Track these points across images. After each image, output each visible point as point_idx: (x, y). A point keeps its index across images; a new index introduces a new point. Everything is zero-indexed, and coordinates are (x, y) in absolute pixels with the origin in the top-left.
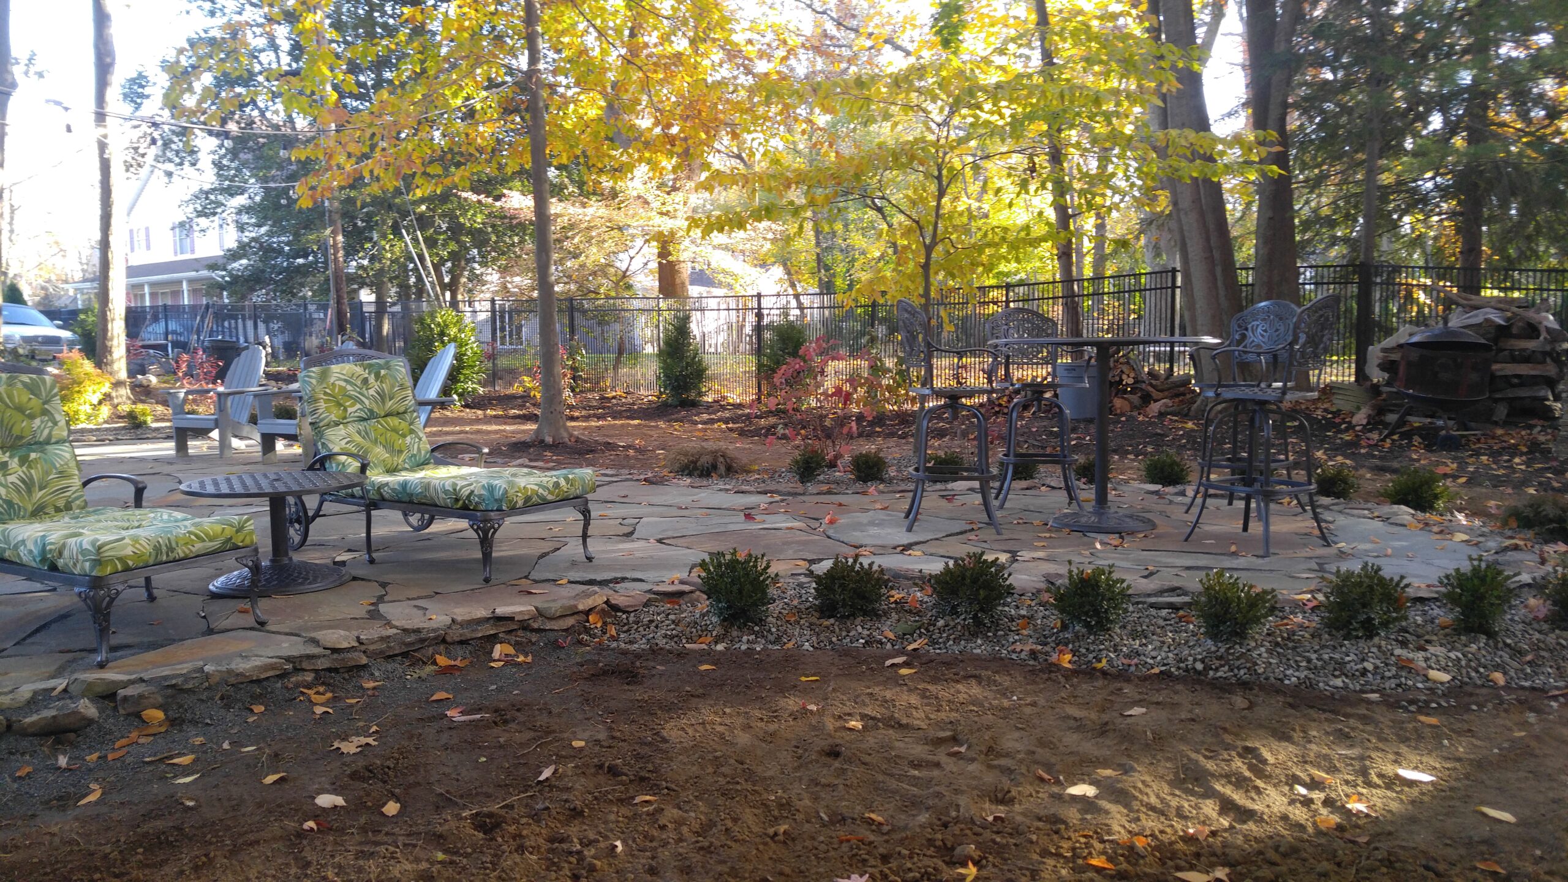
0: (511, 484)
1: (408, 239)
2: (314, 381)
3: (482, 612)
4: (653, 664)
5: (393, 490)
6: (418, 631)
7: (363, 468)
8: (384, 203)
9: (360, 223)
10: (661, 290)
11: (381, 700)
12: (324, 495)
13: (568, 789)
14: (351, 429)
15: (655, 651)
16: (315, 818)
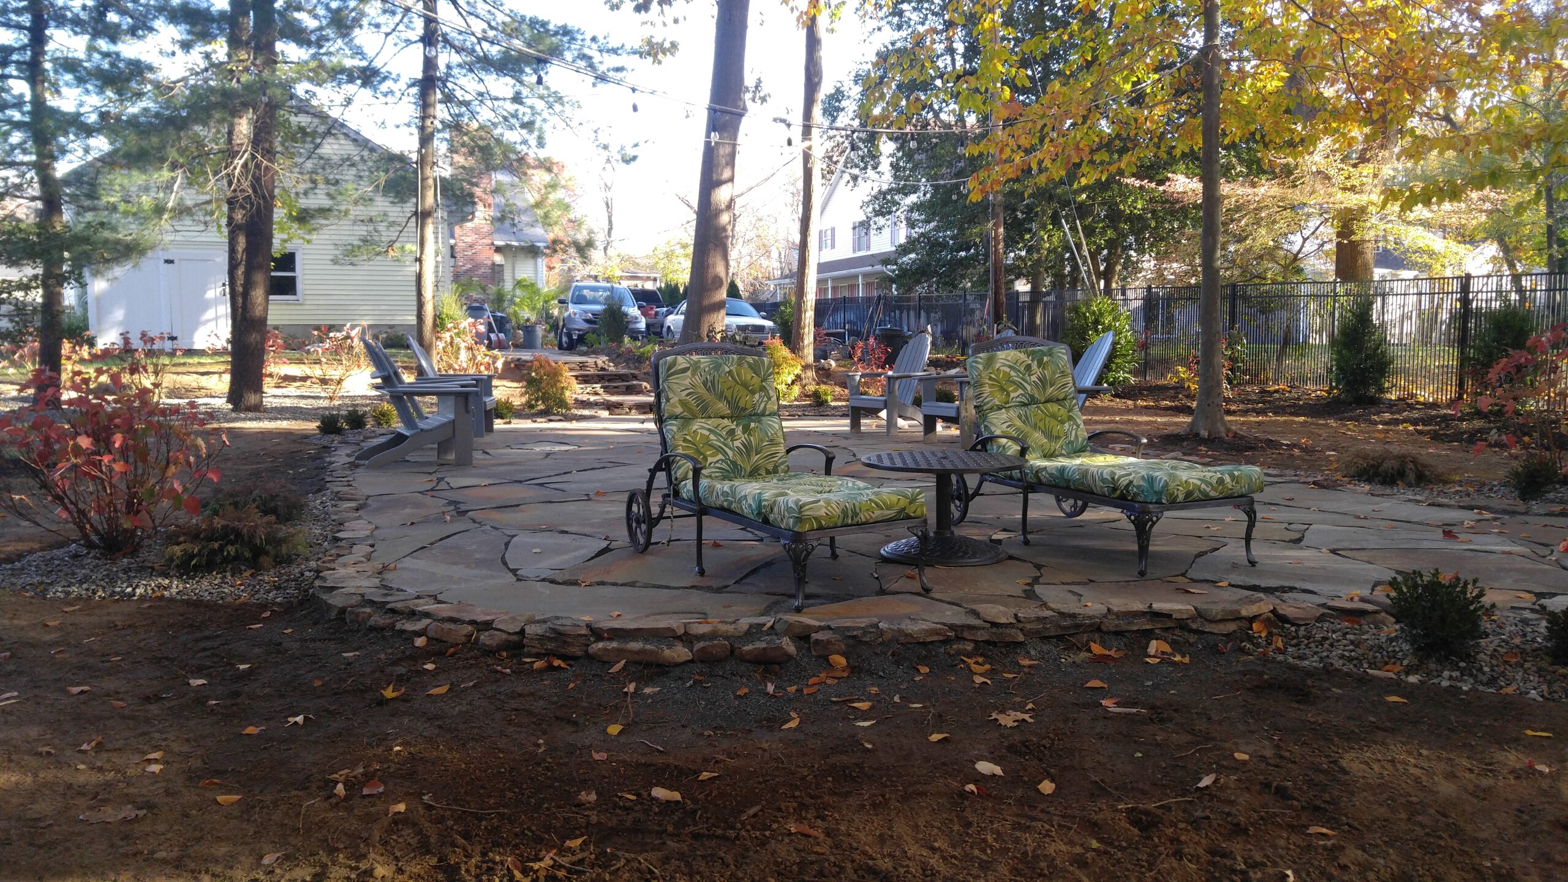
0: (1173, 477)
1: (1066, 228)
2: (981, 367)
3: (1138, 606)
4: (1327, 685)
5: (1051, 475)
6: (1073, 616)
7: (1023, 452)
8: (1045, 195)
9: (1019, 215)
10: (1338, 273)
11: (1036, 679)
12: (984, 476)
13: (1231, 803)
14: (1012, 413)
15: (1329, 671)
16: (975, 782)
